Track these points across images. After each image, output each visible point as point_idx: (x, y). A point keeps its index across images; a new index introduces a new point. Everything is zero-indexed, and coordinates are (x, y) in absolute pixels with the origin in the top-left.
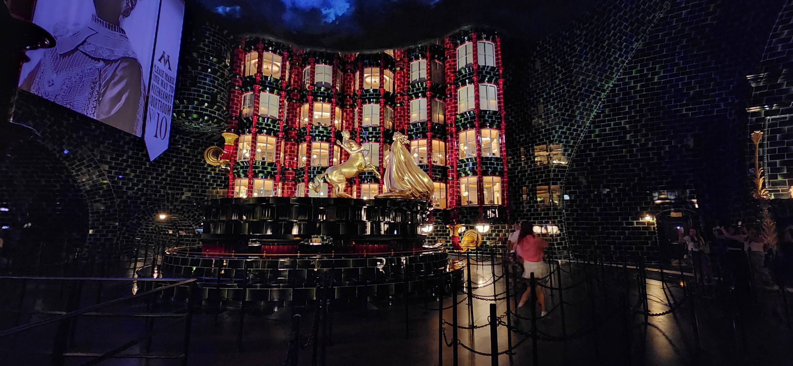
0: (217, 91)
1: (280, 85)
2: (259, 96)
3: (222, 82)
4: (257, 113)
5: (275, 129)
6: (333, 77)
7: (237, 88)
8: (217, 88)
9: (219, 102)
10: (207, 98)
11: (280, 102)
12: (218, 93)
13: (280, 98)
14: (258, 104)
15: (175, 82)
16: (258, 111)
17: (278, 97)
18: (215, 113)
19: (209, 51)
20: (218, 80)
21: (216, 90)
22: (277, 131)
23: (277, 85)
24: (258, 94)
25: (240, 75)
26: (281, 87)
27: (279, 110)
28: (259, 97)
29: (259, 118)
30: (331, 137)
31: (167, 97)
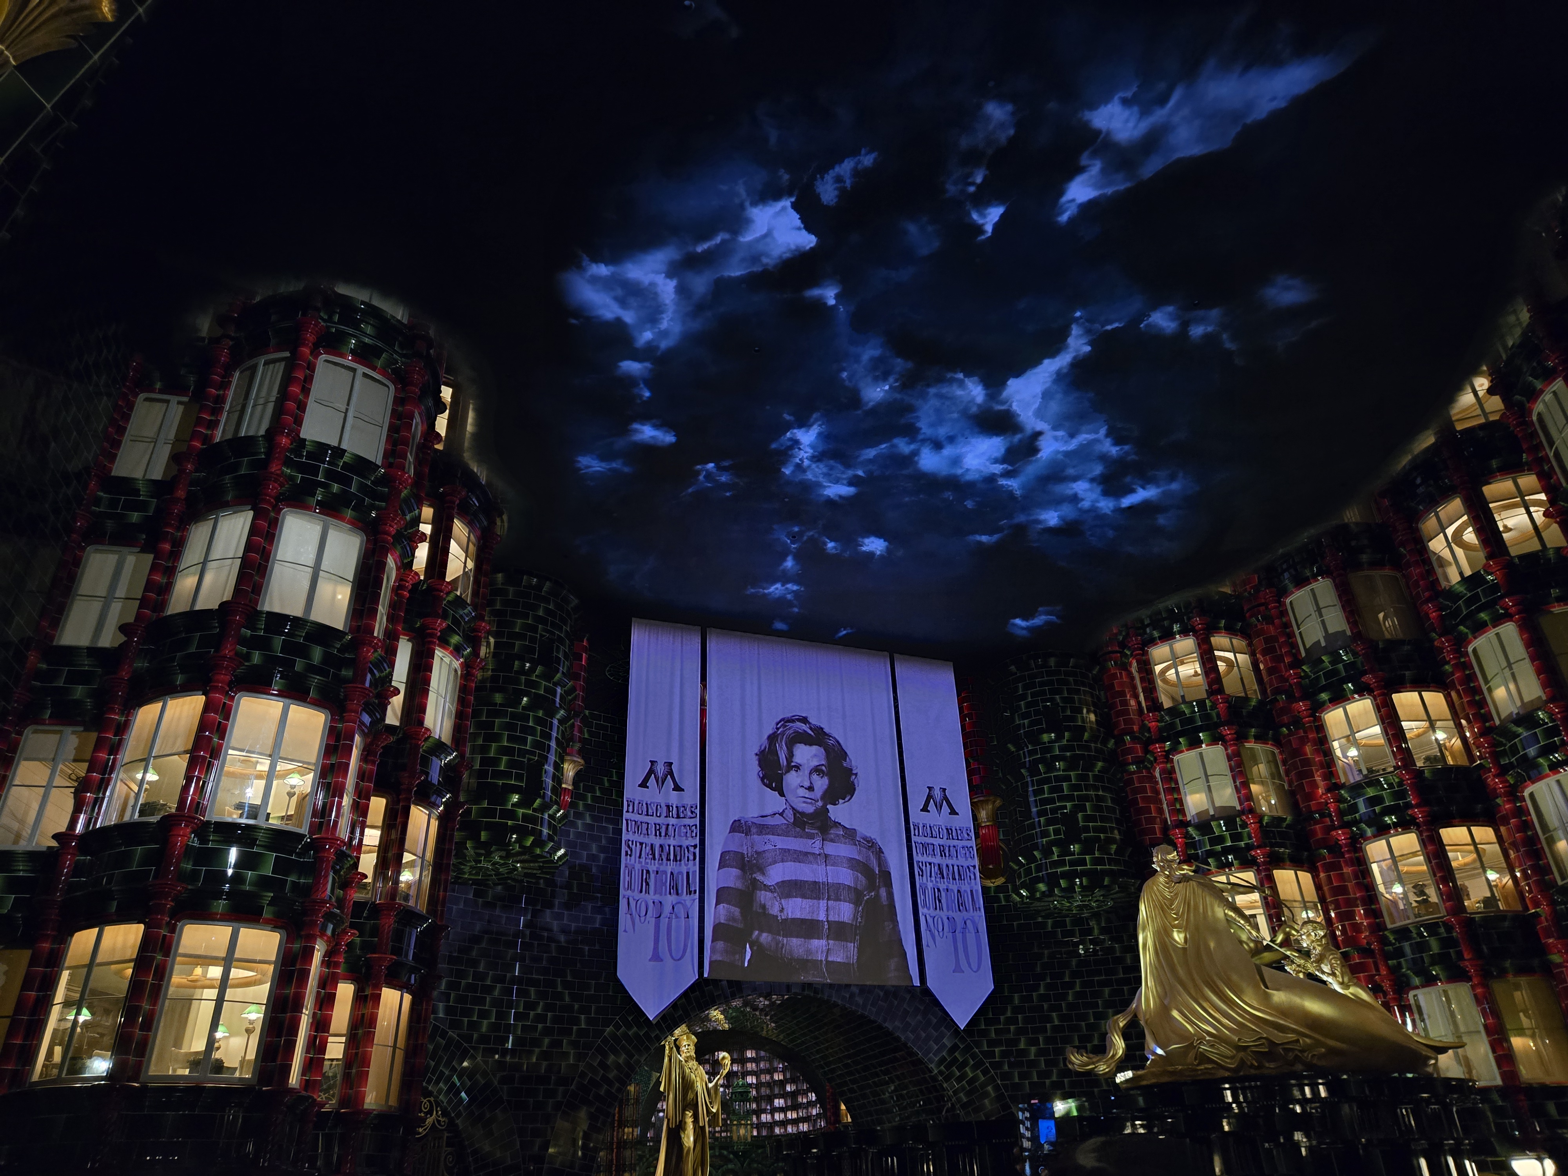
0: (1074, 806)
1: (1214, 713)
2: (1173, 767)
3: (1080, 777)
4: (1181, 818)
5: (1242, 844)
6: (1344, 608)
7: (1133, 768)
8: (1070, 798)
9: (1086, 829)
10: (1056, 832)
11: (1229, 758)
12: (1077, 808)
13: (1226, 749)
14: (1177, 790)
15: (972, 834)
16: (1182, 811)
17: (1219, 748)
18: (1083, 862)
19: (1032, 724)
20: (1068, 779)
21: (1068, 804)
22: (1249, 847)
23: (1205, 716)
24: (1169, 766)
25: (1131, 732)
26: (1218, 715)
27: (1235, 782)
28: (1172, 771)
29: (1188, 832)
30: (1408, 806)
31: (960, 875)
